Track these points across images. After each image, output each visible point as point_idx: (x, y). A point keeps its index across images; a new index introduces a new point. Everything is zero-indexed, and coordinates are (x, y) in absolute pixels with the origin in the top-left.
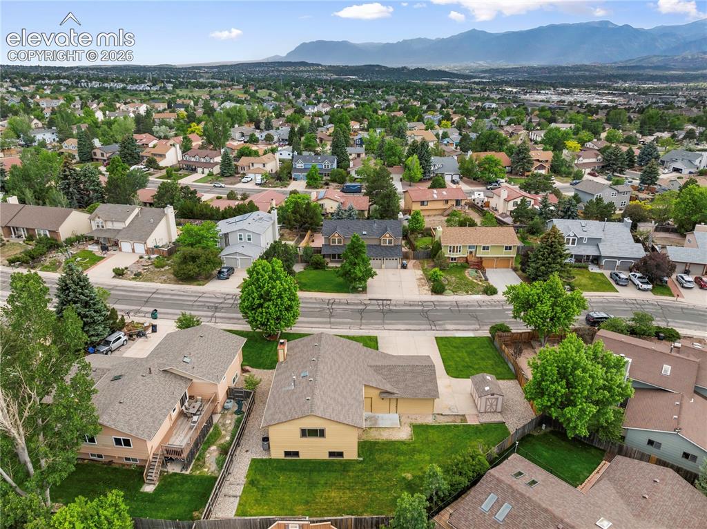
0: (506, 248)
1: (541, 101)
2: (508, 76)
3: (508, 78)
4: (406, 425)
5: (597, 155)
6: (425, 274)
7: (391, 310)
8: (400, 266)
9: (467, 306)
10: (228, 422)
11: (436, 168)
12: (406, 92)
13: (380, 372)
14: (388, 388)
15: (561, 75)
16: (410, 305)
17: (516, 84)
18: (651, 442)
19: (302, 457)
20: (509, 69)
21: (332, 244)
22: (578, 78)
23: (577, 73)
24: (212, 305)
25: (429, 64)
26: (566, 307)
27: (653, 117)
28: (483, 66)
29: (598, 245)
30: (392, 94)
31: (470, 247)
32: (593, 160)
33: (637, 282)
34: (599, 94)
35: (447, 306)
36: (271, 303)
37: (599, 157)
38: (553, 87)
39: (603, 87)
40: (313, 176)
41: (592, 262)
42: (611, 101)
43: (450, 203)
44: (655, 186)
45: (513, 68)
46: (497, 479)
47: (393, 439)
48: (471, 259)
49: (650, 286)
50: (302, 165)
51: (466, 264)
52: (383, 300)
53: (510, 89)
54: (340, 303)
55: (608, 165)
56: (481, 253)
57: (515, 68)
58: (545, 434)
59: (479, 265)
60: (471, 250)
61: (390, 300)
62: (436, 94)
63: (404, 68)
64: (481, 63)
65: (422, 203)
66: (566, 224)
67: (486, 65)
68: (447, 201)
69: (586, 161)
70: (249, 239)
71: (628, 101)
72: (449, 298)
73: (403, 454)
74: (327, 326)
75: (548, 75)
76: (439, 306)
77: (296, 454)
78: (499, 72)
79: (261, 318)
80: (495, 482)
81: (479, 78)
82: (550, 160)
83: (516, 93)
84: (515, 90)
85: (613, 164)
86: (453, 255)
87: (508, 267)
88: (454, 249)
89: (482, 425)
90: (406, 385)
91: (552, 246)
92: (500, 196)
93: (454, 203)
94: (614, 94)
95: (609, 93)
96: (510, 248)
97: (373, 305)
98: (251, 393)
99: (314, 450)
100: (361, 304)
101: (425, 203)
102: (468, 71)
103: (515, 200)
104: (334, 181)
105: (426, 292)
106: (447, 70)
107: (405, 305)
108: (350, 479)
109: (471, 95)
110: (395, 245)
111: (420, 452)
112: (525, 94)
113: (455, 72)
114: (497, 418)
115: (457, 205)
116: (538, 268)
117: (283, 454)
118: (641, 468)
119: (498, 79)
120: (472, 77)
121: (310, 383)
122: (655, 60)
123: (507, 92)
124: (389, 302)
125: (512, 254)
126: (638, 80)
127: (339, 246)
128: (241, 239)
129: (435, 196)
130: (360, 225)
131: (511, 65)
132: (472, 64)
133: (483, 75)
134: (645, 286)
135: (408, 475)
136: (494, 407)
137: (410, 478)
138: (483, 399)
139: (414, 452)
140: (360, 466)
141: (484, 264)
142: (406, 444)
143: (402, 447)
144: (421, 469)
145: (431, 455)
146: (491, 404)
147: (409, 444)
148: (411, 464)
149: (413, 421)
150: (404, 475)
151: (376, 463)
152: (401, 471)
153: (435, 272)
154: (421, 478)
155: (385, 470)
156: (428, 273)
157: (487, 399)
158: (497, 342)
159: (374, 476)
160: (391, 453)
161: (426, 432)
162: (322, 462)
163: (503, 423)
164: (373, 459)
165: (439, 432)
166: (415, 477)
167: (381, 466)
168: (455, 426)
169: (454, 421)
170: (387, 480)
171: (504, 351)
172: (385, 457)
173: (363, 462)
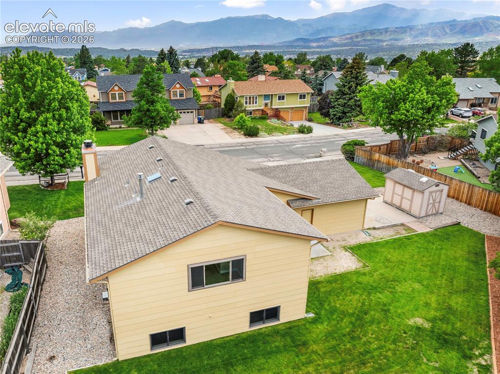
4: (338, 250)
5: (310, 68)
6: (227, 126)
8: (196, 120)
19: (192, 339)
21: (111, 101)
31: (265, 98)
32: (308, 72)
35: (270, 144)
36: (49, 115)
37: (312, 69)
43: (214, 89)
47: (338, 272)
51: (263, 115)
56: (277, 104)
59: (277, 115)
60: (266, 102)
61: (203, 145)
68: (211, 88)
72: (266, 139)
73: (375, 289)
77: (178, 335)
79: (36, 142)
86: (250, 107)
88: (249, 100)
89: (436, 230)
96: (304, 96)
98: (36, 245)
99: (218, 316)
105: (239, 136)
110: (187, 98)
111: (397, 280)
117: (148, 342)
125: (306, 103)
127: (121, 102)
129: (199, 83)
133: (184, 54)
135: (419, 321)
136: (437, 205)
137: (427, 325)
138: (427, 192)
139: (389, 283)
140: (322, 328)
141: (282, 114)
142: (364, 274)
143: (365, 279)
144: (427, 305)
145: (420, 282)
146: (434, 201)
147: (370, 274)
148: (403, 301)
149: (344, 244)
150: (411, 322)
151: (344, 314)
152: (399, 316)
153: (242, 117)
154: (444, 319)
155: (372, 322)
156: (230, 125)
157: (431, 193)
158: (360, 154)
159: (364, 339)
160: (354, 293)
161: (376, 252)
162: (238, 341)
163: (459, 224)
164: (333, 311)
165: (394, 248)
166: (433, 320)
167: (359, 318)
168: (407, 238)
169: (398, 233)
170: (394, 342)
171: (379, 161)
172: (352, 302)
173: (314, 321)
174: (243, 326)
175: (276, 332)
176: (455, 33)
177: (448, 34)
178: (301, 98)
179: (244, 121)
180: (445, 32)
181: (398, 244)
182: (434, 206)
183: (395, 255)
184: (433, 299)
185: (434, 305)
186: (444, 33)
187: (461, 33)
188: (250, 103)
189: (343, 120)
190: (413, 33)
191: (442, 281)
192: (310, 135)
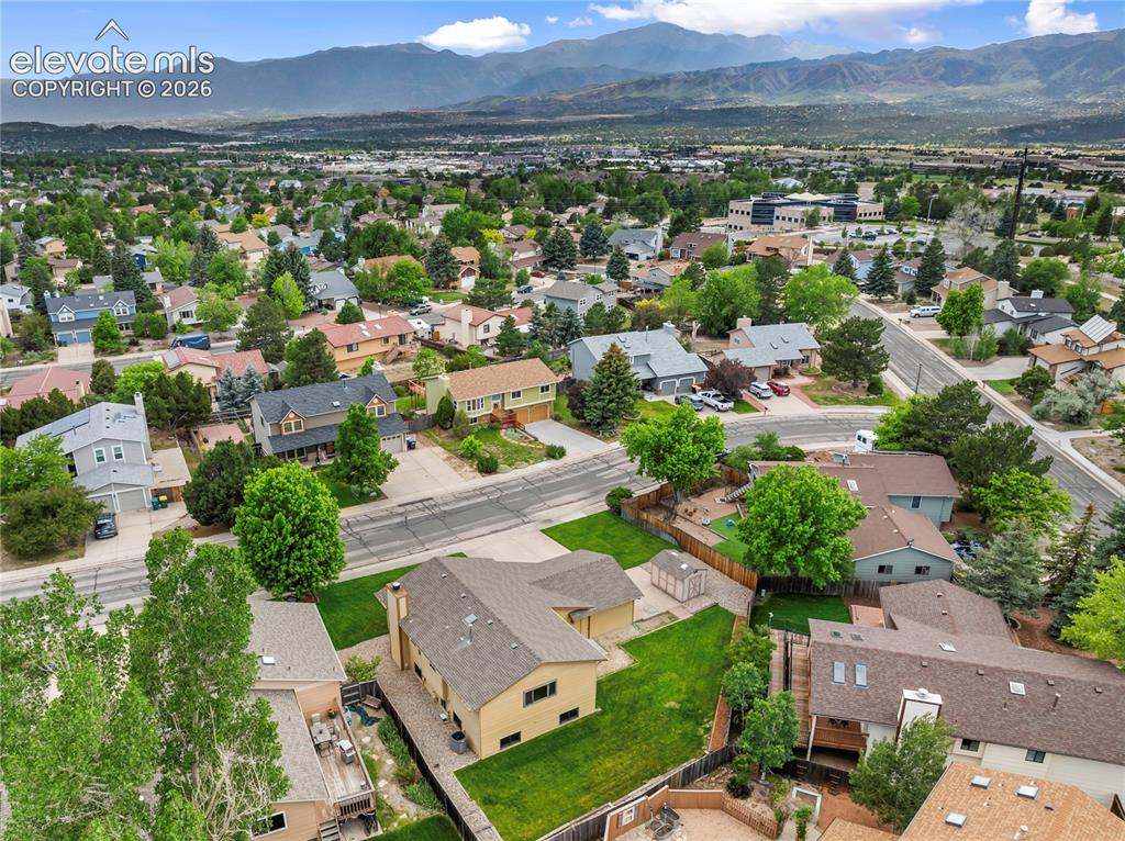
0: (543, 389)
1: (358, 173)
2: (284, 135)
3: (286, 138)
4: (613, 649)
5: (535, 247)
6: (450, 451)
7: (445, 512)
8: (405, 447)
9: (542, 480)
10: (366, 740)
11: (317, 291)
12: (119, 170)
13: (551, 586)
14: (577, 604)
15: (368, 128)
16: (467, 498)
17: (306, 146)
18: (881, 569)
19: (524, 739)
20: (281, 122)
21: (284, 433)
22: (396, 132)
23: (393, 126)
24: (137, 583)
25: (136, 118)
26: (710, 441)
27: (555, 187)
28: (235, 119)
29: (648, 365)
30: (93, 176)
31: (495, 397)
32: (531, 254)
33: (713, 402)
34: (437, 156)
35: (517, 486)
37: (539, 249)
38: (365, 149)
39: (438, 145)
40: (109, 333)
41: (644, 388)
42: (461, 167)
43: (391, 341)
44: (629, 281)
45: (289, 121)
46: (829, 645)
47: (615, 670)
48: (500, 416)
49: (731, 404)
50: (71, 315)
51: (493, 424)
52: (421, 501)
53: (298, 156)
54: (359, 523)
55: (553, 259)
56: (511, 404)
57: (293, 121)
58: (770, 601)
59: (512, 420)
60: (496, 402)
61: (431, 499)
62: (177, 172)
63: (91, 127)
64: (231, 113)
65: (350, 348)
66: (601, 342)
67: (241, 117)
68: (386, 340)
69: (522, 256)
70: (119, 456)
71: (484, 166)
72: (507, 475)
73: (643, 682)
74: (371, 560)
75: (349, 130)
76: (506, 488)
77: (516, 737)
78: (267, 128)
80: (828, 649)
81: (236, 139)
82: (477, 261)
83: (311, 161)
84: (307, 157)
85: (559, 256)
86: (475, 413)
87: (546, 418)
88: (473, 405)
89: (696, 615)
90: (595, 593)
91: (617, 372)
92: (460, 321)
93: (397, 340)
94: (459, 156)
95: (450, 154)
96: (547, 388)
97: (413, 511)
98: (372, 683)
99: (541, 721)
100: (392, 515)
101: (354, 348)
102: (211, 129)
103: (486, 323)
104: (143, 336)
105: (472, 474)
106: (173, 127)
107: (458, 500)
108: (610, 738)
109: (240, 170)
110: (389, 415)
111: (659, 672)
112: (328, 161)
113: (190, 131)
114: (706, 603)
115: (401, 343)
116: (604, 407)
117: (499, 745)
118: (914, 590)
119: (268, 140)
120: (223, 139)
121: (493, 626)
122: (496, 103)
123: (296, 161)
124: (432, 502)
125: (551, 396)
126: (482, 133)
127: (298, 434)
128: (101, 459)
129: (366, 333)
130: (322, 392)
131: (284, 115)
132: (216, 116)
133: (240, 135)
134: (726, 405)
135: (672, 704)
136: (697, 589)
137: (677, 706)
138: (686, 581)
139: (653, 675)
140: (608, 718)
141: (519, 419)
142: (635, 670)
143: (635, 675)
144: (679, 690)
145: (676, 671)
146: (694, 585)
147: (639, 668)
148: (663, 690)
149: (617, 641)
150: (667, 705)
151: (622, 706)
152: (659, 702)
153: (471, 443)
154: (689, 701)
155: (641, 709)
156: (452, 448)
157: (690, 580)
158: (627, 513)
159: (636, 722)
160: (628, 688)
161: (644, 647)
162: (555, 735)
163: (716, 605)
164: (614, 704)
165: (659, 642)
166: (681, 702)
167: (632, 707)
168: (671, 628)
169: (663, 623)
170: (655, 721)
171: (647, 522)
172: (627, 695)
173: (602, 714)
174: (556, 725)
175: (577, 725)
176: (797, 85)
177: (784, 86)
178: (542, 391)
179: (474, 448)
180: (779, 82)
181: (661, 635)
182: (694, 589)
183: (658, 648)
184: (684, 686)
185: (684, 690)
186: (778, 85)
187: (809, 85)
188: (474, 409)
189: (603, 427)
190: (719, 83)
191: (692, 669)
192: (564, 460)
